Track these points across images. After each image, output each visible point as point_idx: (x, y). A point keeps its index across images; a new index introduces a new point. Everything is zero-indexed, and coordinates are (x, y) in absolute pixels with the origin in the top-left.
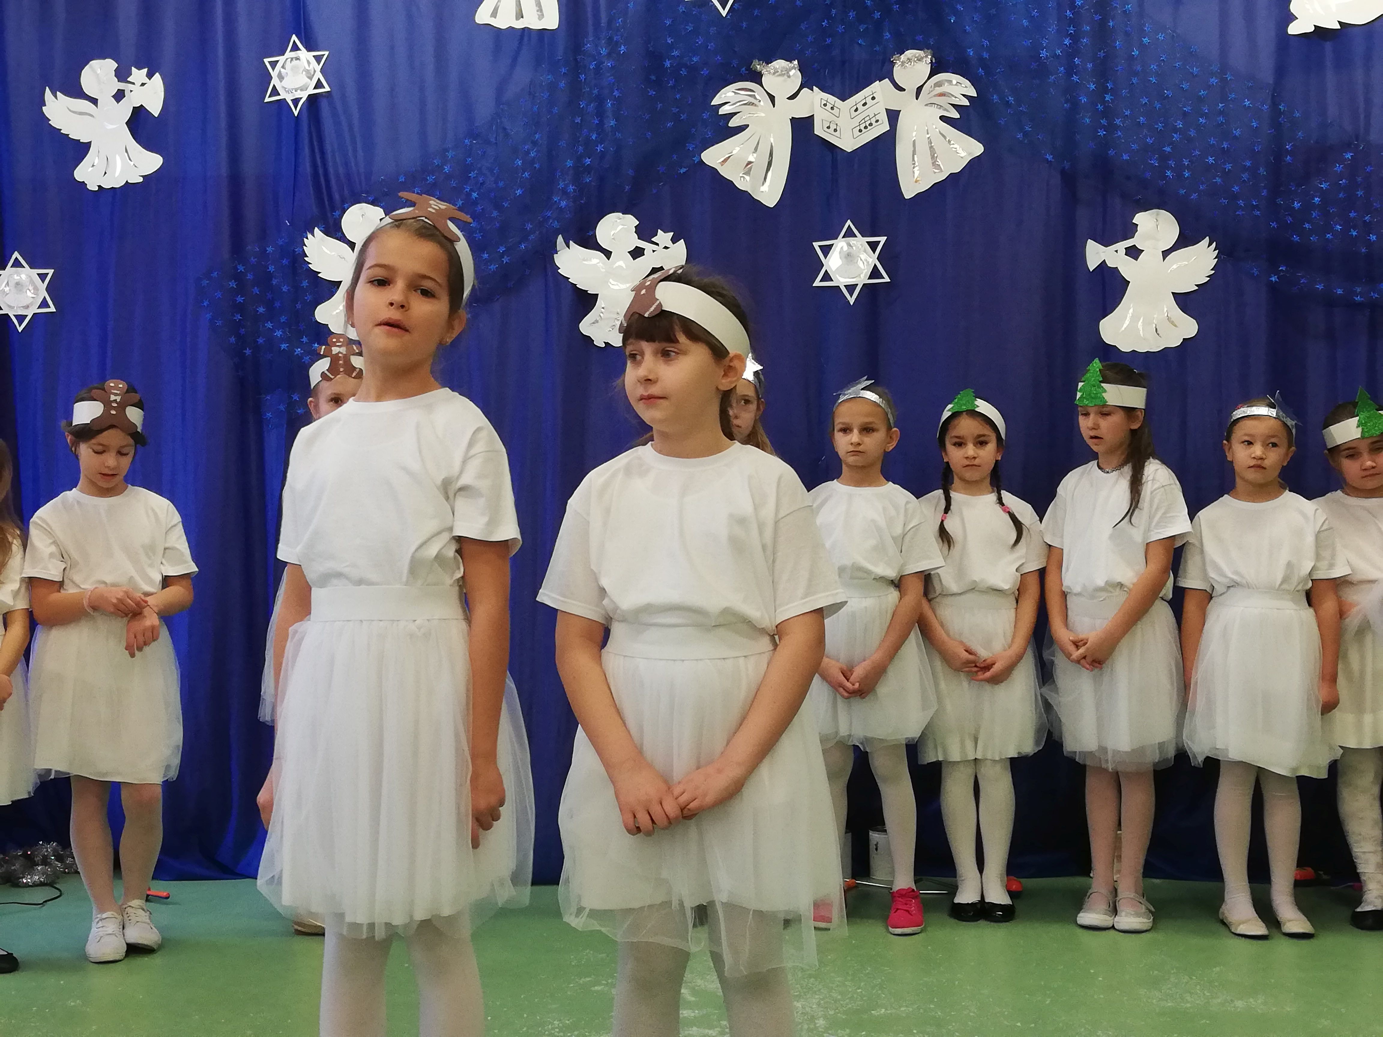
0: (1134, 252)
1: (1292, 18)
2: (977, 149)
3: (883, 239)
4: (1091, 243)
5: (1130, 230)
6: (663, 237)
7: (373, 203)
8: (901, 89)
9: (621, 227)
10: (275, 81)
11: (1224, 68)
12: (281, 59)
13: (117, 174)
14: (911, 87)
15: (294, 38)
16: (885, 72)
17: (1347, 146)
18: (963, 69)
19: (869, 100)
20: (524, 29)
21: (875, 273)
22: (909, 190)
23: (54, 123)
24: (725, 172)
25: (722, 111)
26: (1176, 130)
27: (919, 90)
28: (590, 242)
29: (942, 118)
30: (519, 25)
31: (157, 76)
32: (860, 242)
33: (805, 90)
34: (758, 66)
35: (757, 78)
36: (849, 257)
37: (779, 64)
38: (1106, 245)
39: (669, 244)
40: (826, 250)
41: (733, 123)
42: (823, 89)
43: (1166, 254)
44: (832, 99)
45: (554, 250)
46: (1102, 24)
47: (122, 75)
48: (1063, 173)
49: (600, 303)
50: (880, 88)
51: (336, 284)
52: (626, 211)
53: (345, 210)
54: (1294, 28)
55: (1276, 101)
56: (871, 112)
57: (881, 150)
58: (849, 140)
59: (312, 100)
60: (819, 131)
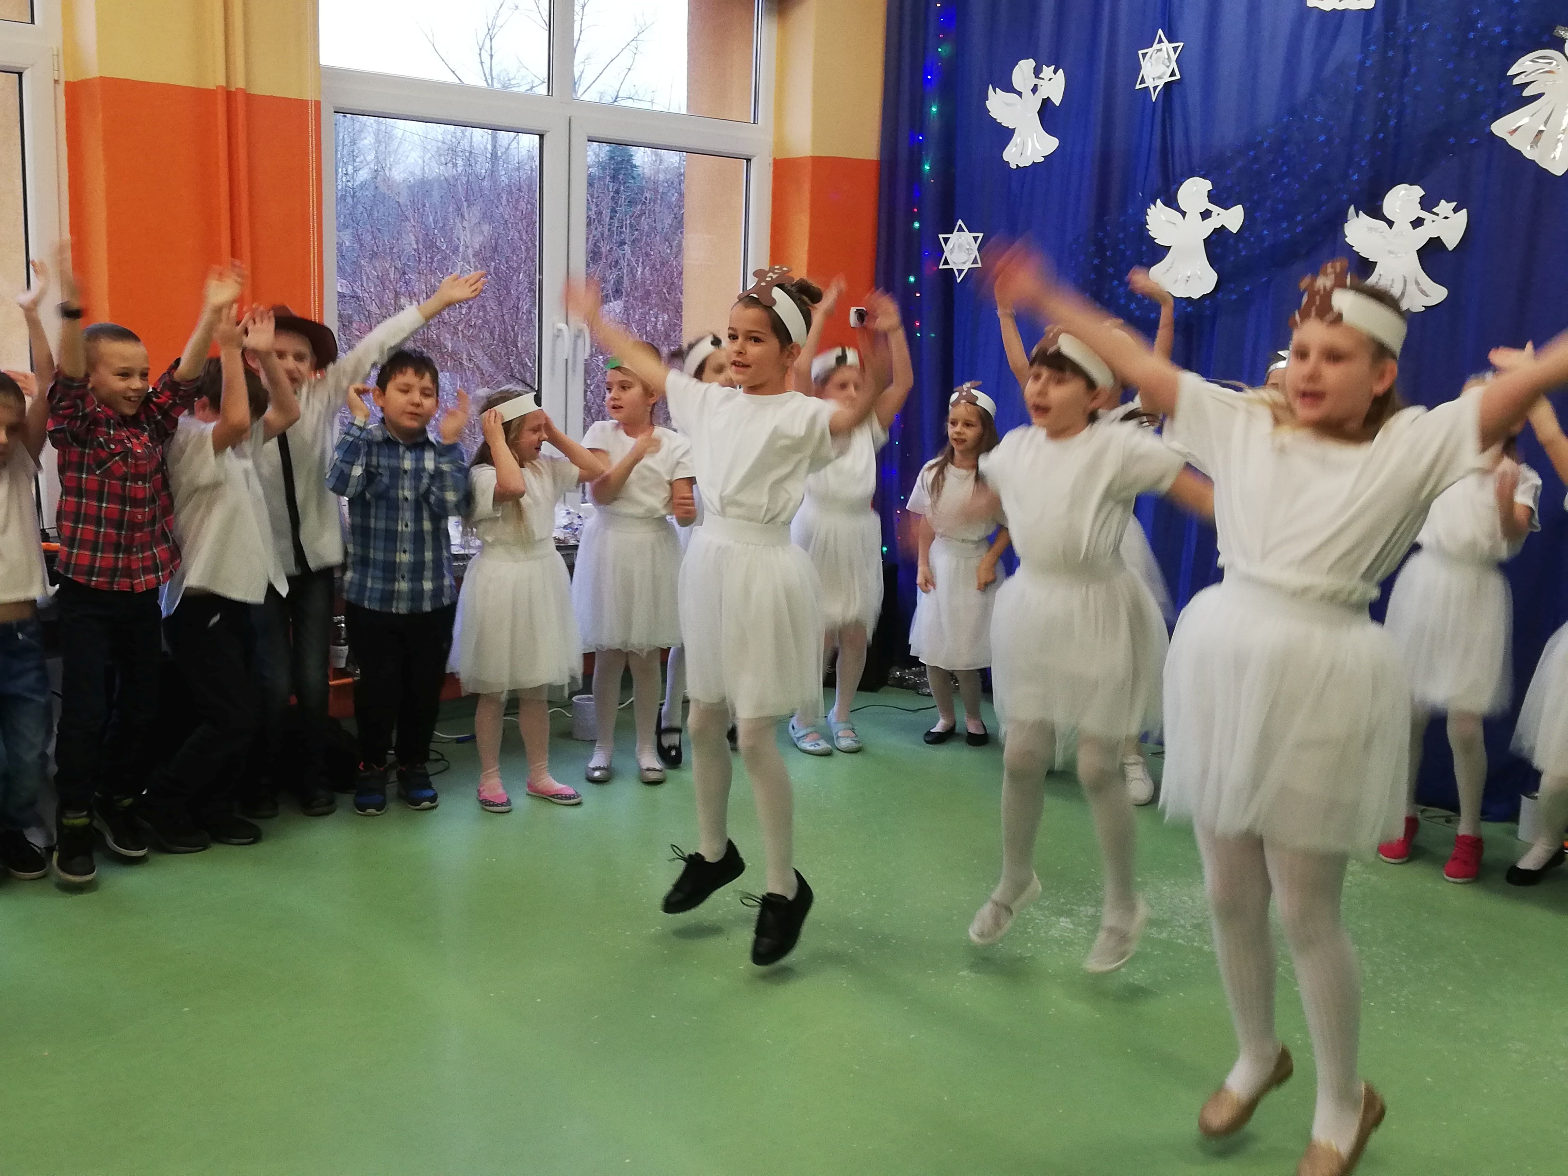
6: (1445, 207)
7: (1204, 177)
9: (1406, 198)
10: (1143, 71)
12: (1150, 51)
13: (1029, 155)
15: (1160, 32)
20: (1344, 10)
23: (992, 113)
24: (1514, 142)
28: (1376, 213)
30: (1340, 6)
31: (1061, 71)
34: (1562, 32)
35: (1559, 44)
39: (1450, 213)
45: (1344, 219)
47: (1038, 72)
49: (1377, 268)
51: (1168, 248)
52: (1411, 184)
53: (1181, 183)
59: (1167, 87)
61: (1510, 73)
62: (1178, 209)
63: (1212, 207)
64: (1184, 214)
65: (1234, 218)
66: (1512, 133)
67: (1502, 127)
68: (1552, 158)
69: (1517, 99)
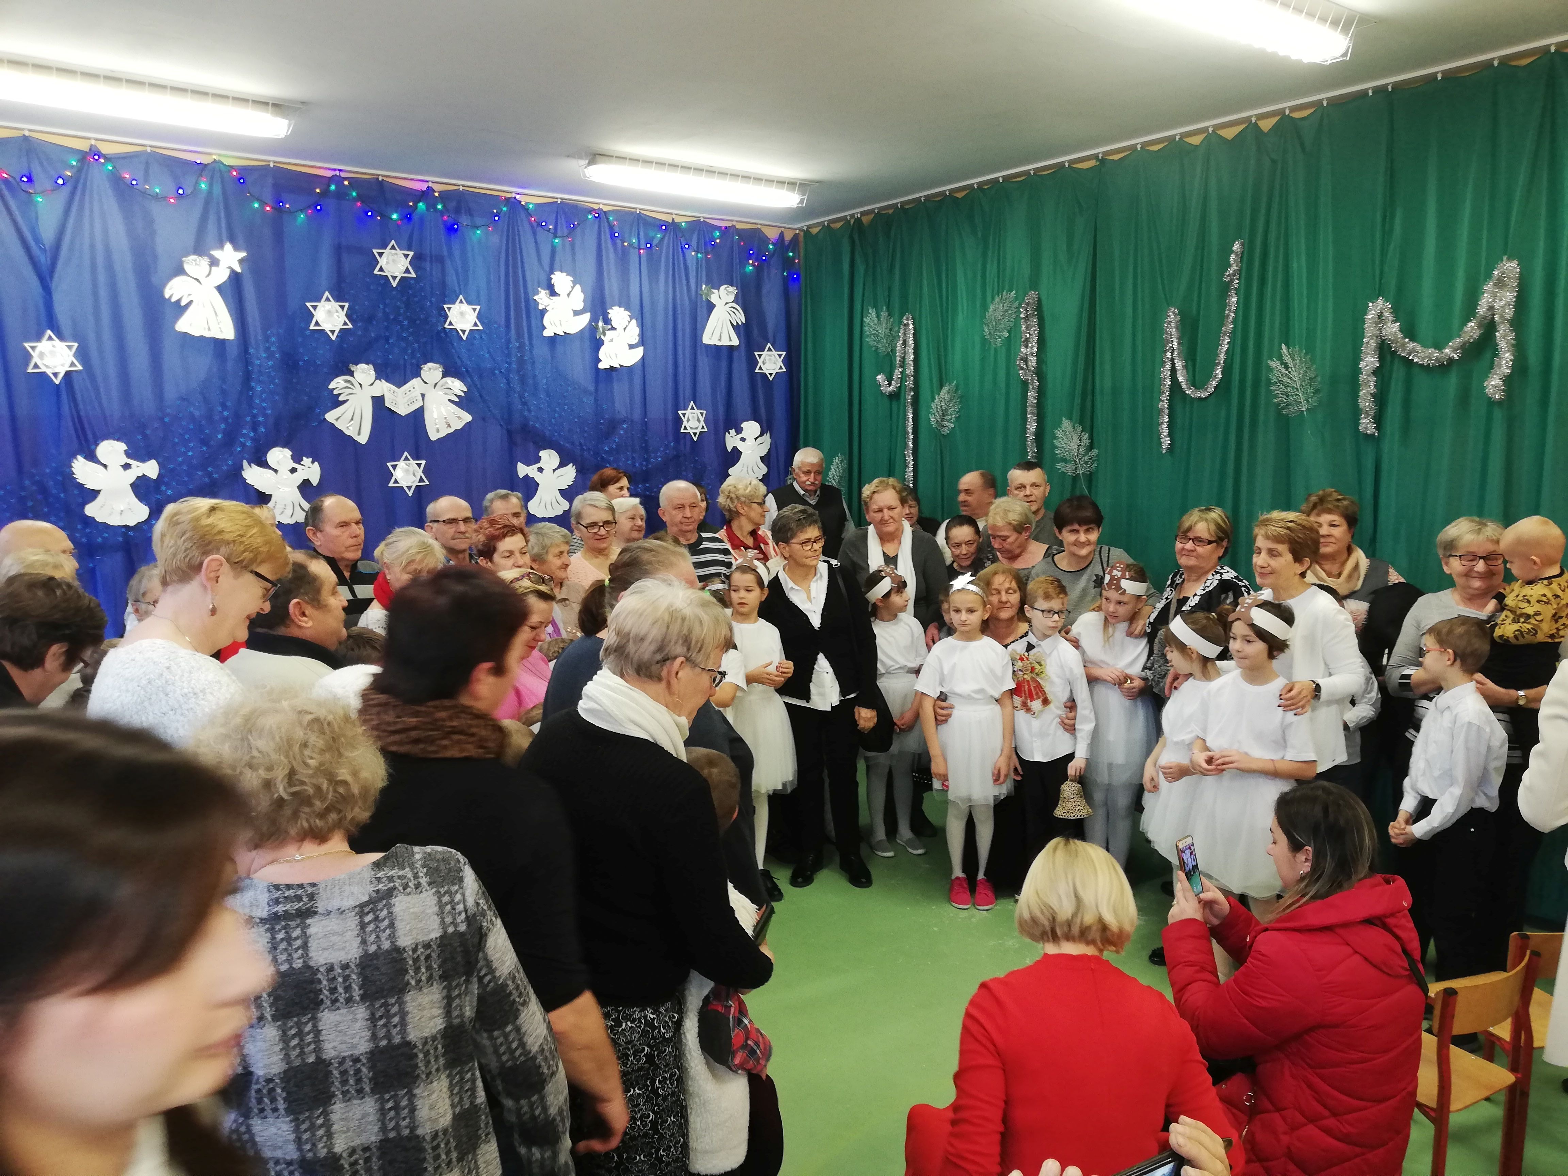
0: (540, 470)
1: (600, 361)
2: (468, 418)
3: (424, 462)
4: (519, 464)
5: (538, 459)
6: (307, 461)
7: (117, 440)
8: (426, 383)
9: (281, 456)
10: (35, 359)
11: (574, 382)
12: (39, 345)
14: (431, 382)
15: (49, 331)
16: (417, 374)
17: (624, 421)
18: (458, 375)
19: (412, 389)
20: (211, 338)
21: (421, 480)
22: (433, 436)
24: (338, 425)
25: (335, 392)
26: (556, 412)
27: (436, 384)
28: (263, 464)
29: (450, 400)
30: (207, 335)
32: (413, 464)
33: (377, 381)
34: (353, 368)
35: (351, 373)
36: (407, 471)
37: (363, 366)
38: (528, 465)
39: (310, 465)
40: (394, 467)
41: (341, 399)
42: (387, 381)
43: (554, 470)
44: (393, 387)
45: (241, 468)
46: (522, 357)
48: (507, 430)
49: (273, 498)
50: (415, 382)
51: (98, 492)
52: (284, 446)
53: (97, 444)
54: (601, 366)
55: (596, 400)
56: (413, 395)
57: (418, 415)
58: (403, 410)
59: (68, 374)
60: (387, 404)
61: (331, 386)
62: (98, 462)
63: (130, 461)
64: (105, 466)
65: (151, 469)
66: (337, 420)
67: (330, 416)
68: (359, 434)
69: (336, 402)
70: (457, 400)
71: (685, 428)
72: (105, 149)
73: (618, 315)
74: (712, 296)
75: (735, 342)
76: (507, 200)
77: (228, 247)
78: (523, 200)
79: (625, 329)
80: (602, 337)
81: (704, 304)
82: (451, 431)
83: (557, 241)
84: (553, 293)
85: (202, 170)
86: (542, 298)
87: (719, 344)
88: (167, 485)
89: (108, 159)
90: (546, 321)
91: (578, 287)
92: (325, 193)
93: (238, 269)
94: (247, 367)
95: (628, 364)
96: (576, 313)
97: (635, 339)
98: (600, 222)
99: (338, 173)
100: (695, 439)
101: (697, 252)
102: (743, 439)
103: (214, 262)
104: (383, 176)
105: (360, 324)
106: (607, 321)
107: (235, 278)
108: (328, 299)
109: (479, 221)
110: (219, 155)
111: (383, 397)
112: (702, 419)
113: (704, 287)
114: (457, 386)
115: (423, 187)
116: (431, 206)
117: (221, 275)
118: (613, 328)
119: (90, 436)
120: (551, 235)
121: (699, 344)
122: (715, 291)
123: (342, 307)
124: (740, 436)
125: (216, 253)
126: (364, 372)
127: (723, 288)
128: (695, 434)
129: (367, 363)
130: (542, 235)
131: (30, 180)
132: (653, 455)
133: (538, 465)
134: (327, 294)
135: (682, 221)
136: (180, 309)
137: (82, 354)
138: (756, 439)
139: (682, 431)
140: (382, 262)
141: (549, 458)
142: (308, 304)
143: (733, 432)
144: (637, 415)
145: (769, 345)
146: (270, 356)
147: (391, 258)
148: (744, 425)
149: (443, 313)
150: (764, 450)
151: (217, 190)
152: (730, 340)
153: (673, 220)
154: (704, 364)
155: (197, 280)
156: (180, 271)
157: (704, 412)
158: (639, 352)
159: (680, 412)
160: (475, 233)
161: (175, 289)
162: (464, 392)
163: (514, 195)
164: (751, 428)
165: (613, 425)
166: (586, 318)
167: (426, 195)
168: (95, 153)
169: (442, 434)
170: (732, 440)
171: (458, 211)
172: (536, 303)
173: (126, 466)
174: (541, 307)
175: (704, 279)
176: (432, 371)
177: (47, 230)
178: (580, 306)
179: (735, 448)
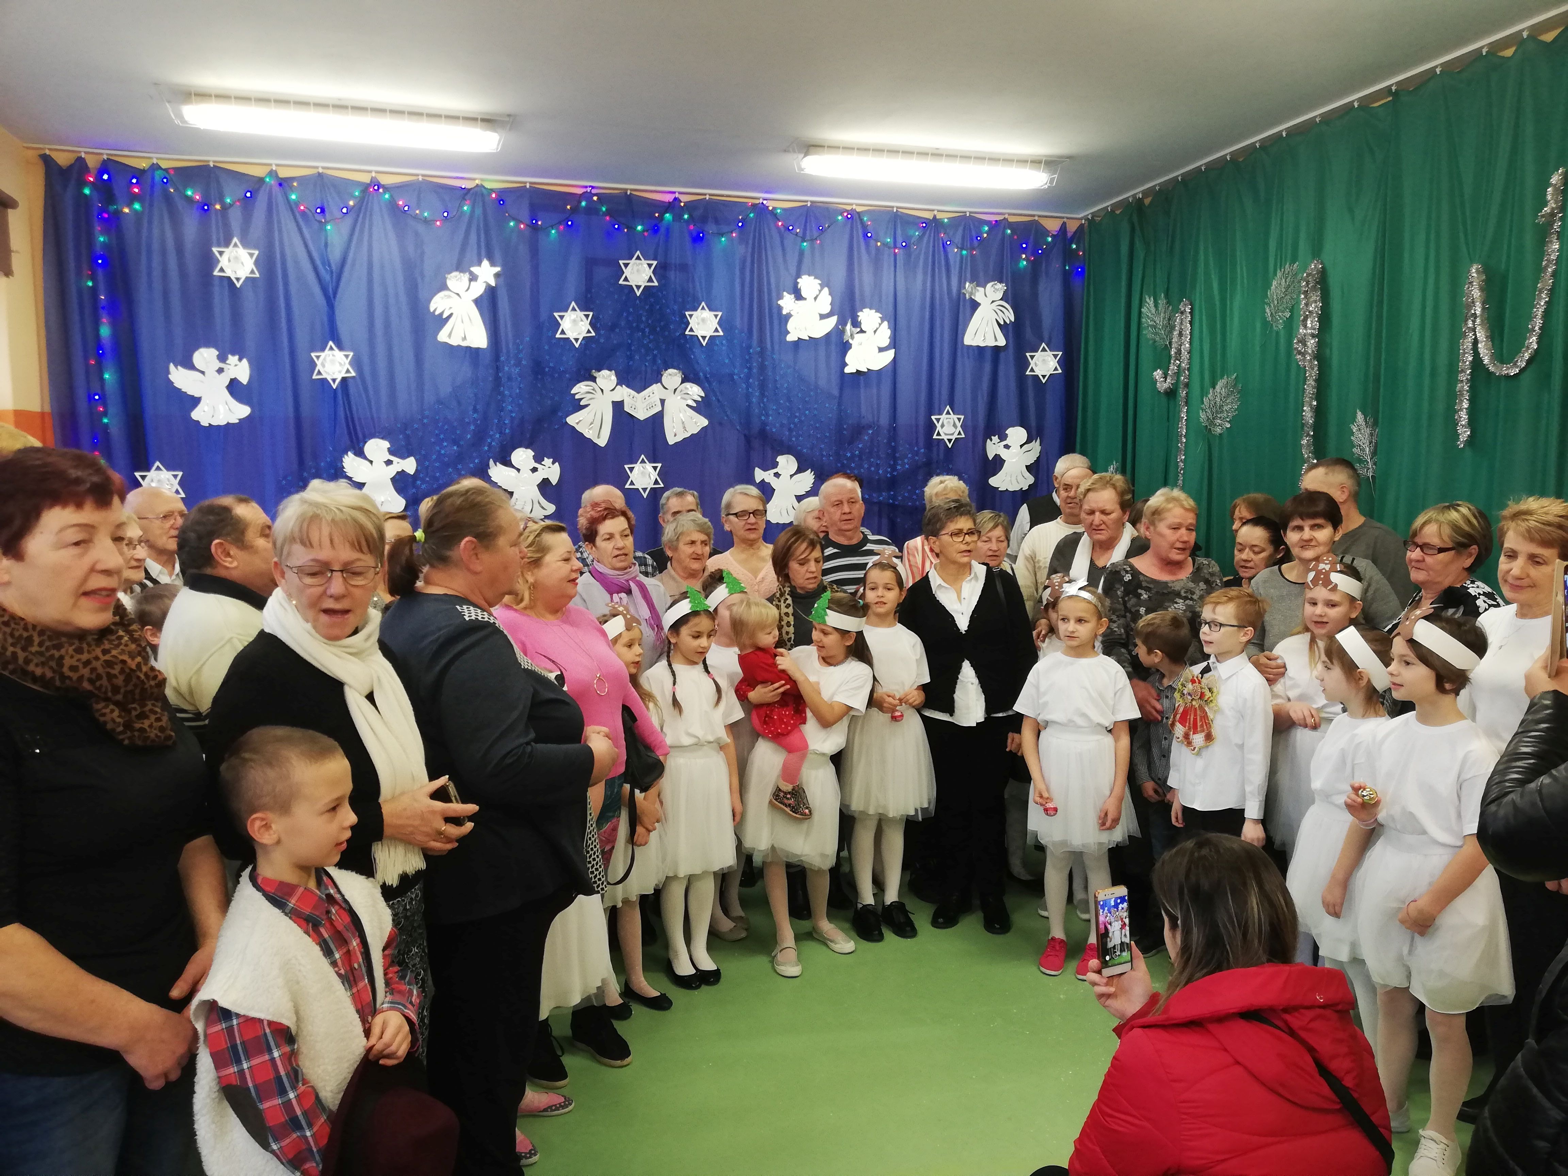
0: (777, 475)
1: (846, 365)
2: (705, 422)
3: (659, 465)
4: (757, 469)
5: (775, 465)
6: (547, 461)
7: (382, 438)
8: (666, 388)
9: (524, 456)
10: (319, 367)
11: (817, 387)
12: (323, 355)
13: (221, 417)
14: (671, 388)
15: (329, 342)
16: (658, 380)
17: (870, 427)
18: (696, 381)
19: (651, 394)
20: (467, 347)
21: (656, 482)
22: (671, 440)
23: (177, 384)
24: (579, 428)
25: (577, 397)
26: (796, 417)
27: (675, 390)
28: (507, 463)
29: (687, 405)
30: (464, 344)
31: (245, 361)
32: (649, 466)
33: (619, 387)
34: (594, 373)
35: (594, 379)
36: (643, 474)
37: (605, 372)
38: (764, 470)
39: (551, 465)
40: (631, 469)
41: (582, 403)
42: (628, 386)
43: (792, 476)
44: (633, 393)
45: (488, 467)
46: (763, 361)
47: (222, 358)
48: (745, 435)
50: (656, 387)
52: (526, 448)
53: (366, 442)
54: (847, 370)
55: (839, 404)
56: (652, 400)
57: (657, 420)
58: (642, 414)
59: (344, 380)
60: (627, 409)
61: (573, 392)
62: (365, 458)
63: (392, 458)
64: (371, 462)
65: (410, 465)
66: (577, 423)
67: (572, 420)
68: (598, 437)
69: (577, 406)
70: (695, 405)
71: (939, 434)
72: (385, 180)
73: (869, 317)
74: (977, 294)
75: (1002, 342)
76: (753, 205)
77: (486, 263)
78: (771, 205)
79: (875, 332)
80: (850, 341)
81: (968, 304)
82: (688, 435)
83: (805, 244)
84: (799, 297)
85: (466, 194)
86: (787, 303)
87: (982, 344)
88: (423, 481)
89: (386, 189)
90: (790, 326)
91: (826, 290)
92: (576, 209)
93: (493, 284)
94: (497, 374)
95: (876, 367)
96: (823, 317)
97: (886, 342)
98: (852, 224)
99: (589, 189)
100: (950, 446)
101: (962, 249)
102: (1007, 447)
103: (473, 278)
104: (631, 190)
105: (602, 332)
106: (856, 324)
107: (491, 292)
108: (574, 309)
109: (725, 228)
110: (482, 180)
111: (622, 402)
112: (959, 424)
113: (967, 284)
114: (695, 391)
115: (669, 198)
116: (678, 217)
117: (478, 289)
118: (862, 331)
119: (360, 436)
120: (800, 239)
121: (959, 346)
122: (981, 289)
123: (587, 316)
124: (1004, 443)
125: (475, 269)
126: (606, 378)
127: (989, 285)
128: (950, 440)
129: (610, 370)
130: (789, 239)
131: (323, 211)
132: (900, 462)
133: (775, 471)
134: (573, 304)
135: (945, 218)
136: (442, 321)
137: (356, 363)
138: (1021, 446)
139: (935, 437)
140: (627, 272)
141: (787, 463)
142: (556, 314)
143: (995, 439)
144: (884, 420)
145: (1043, 344)
146: (518, 363)
147: (635, 268)
148: (1010, 431)
149: (685, 320)
150: (1031, 458)
151: (479, 211)
152: (996, 340)
153: (935, 216)
154: (966, 368)
155: (458, 294)
156: (444, 287)
157: (962, 417)
158: (891, 354)
159: (933, 417)
160: (720, 242)
161: (439, 304)
162: (701, 397)
163: (761, 201)
164: (1016, 434)
165: (859, 430)
166: (833, 321)
167: (673, 206)
168: (376, 185)
169: (679, 439)
170: (993, 448)
171: (704, 219)
172: (780, 308)
173: (389, 463)
174: (784, 312)
175: (968, 275)
176: (672, 377)
177: (335, 255)
178: (827, 309)
179: (997, 457)
